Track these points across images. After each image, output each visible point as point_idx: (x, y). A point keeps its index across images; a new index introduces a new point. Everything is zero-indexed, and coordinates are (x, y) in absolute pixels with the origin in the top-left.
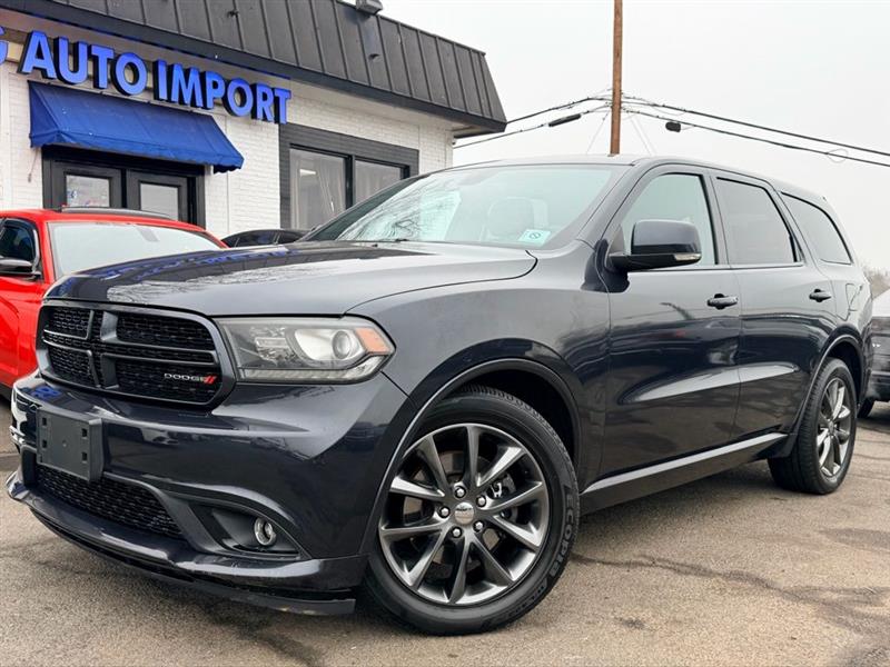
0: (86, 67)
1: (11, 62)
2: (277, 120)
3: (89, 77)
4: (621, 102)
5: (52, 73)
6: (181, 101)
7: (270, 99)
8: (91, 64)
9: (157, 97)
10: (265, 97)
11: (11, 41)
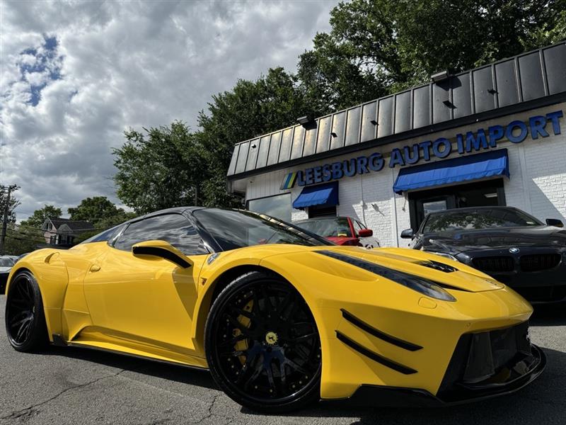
0: (419, 154)
3: (421, 158)
5: (402, 163)
7: (543, 123)
9: (459, 153)
10: (538, 124)
11: (386, 157)
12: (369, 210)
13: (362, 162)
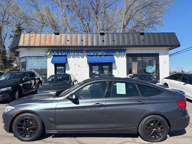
1: (84, 54)
11: (84, 51)
12: (77, 66)
13: (76, 51)
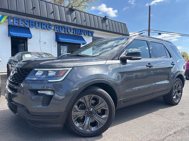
0: (64, 30)
1: (53, 29)
2: (92, 36)
3: (64, 31)
4: (150, 31)
5: (58, 31)
6: (77, 34)
7: (91, 33)
8: (64, 29)
9: (74, 34)
10: (90, 33)
11: (53, 26)
12: (43, 44)
13: (44, 25)
